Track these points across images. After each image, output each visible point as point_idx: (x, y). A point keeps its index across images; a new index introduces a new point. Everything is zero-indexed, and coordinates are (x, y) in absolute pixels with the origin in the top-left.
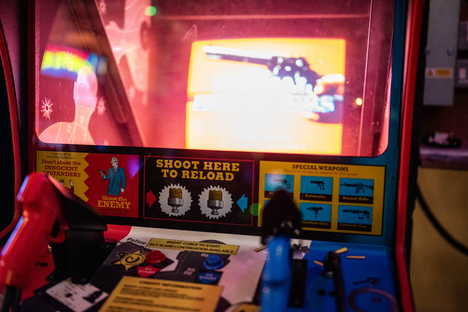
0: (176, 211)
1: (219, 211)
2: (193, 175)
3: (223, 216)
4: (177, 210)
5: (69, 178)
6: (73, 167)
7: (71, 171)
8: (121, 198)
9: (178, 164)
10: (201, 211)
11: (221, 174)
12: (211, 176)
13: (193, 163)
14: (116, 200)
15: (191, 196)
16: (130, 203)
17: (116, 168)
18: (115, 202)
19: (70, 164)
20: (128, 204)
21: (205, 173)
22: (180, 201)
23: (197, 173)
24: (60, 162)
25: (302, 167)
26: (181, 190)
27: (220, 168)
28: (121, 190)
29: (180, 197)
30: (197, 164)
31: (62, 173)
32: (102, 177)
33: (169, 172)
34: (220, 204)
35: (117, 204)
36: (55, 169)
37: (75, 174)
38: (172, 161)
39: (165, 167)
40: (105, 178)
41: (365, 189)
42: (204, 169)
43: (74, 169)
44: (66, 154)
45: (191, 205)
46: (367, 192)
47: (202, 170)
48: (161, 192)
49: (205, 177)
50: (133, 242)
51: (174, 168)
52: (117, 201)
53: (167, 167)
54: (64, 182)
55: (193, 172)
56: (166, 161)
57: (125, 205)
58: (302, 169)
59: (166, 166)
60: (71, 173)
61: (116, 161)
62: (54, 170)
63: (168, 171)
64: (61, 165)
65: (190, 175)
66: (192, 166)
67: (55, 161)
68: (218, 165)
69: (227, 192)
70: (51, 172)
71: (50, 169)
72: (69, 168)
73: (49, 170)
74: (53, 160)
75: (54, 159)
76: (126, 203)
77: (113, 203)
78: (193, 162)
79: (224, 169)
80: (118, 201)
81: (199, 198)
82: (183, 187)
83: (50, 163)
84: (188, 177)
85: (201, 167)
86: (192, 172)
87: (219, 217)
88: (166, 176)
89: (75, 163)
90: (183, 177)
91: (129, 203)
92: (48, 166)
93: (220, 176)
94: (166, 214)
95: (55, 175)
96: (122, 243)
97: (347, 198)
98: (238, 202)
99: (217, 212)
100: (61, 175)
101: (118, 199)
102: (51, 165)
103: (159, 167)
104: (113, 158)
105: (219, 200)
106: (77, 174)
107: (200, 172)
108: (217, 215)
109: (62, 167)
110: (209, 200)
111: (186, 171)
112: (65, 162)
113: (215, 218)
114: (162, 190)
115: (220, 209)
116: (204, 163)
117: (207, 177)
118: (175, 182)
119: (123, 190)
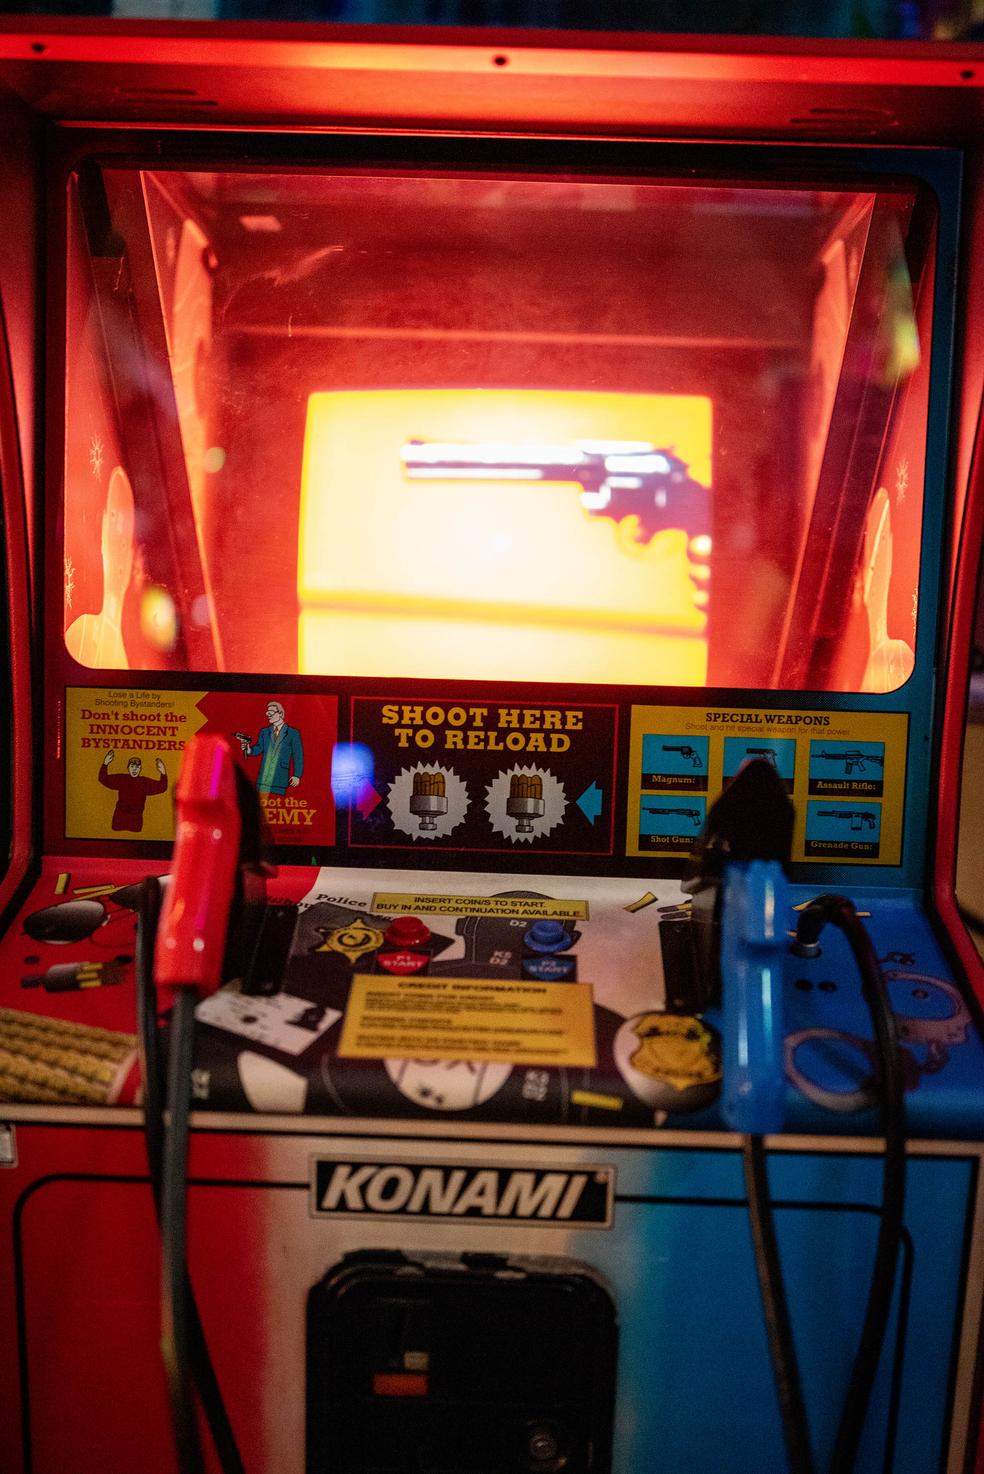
0: (431, 826)
1: (534, 822)
2: (472, 740)
3: (543, 834)
4: (433, 823)
5: (156, 753)
6: (165, 728)
7: (161, 737)
8: (291, 801)
9: (435, 716)
10: (492, 825)
11: (541, 736)
12: (516, 741)
13: (471, 713)
14: (279, 805)
15: (467, 790)
16: (315, 811)
17: (280, 728)
18: (275, 811)
19: (159, 720)
20: (309, 813)
21: (502, 735)
22: (440, 804)
23: (482, 737)
24: (130, 716)
25: (729, 718)
26: (443, 777)
27: (538, 723)
28: (291, 781)
29: (441, 793)
30: (482, 714)
31: (135, 741)
32: (243, 749)
33: (414, 734)
34: (536, 806)
35: (281, 815)
36: (116, 732)
37: (170, 745)
38: (421, 708)
39: (403, 722)
40: (249, 751)
41: (866, 763)
42: (500, 725)
43: (169, 732)
44: (147, 696)
45: (466, 812)
46: (870, 771)
47: (495, 728)
49: (502, 744)
50: (334, 903)
51: (426, 726)
52: (280, 808)
53: (409, 722)
54: (140, 764)
55: (471, 734)
56: (406, 709)
57: (302, 817)
58: (728, 721)
59: (406, 721)
60: (159, 742)
61: (278, 711)
62: (114, 736)
63: (410, 732)
64: (133, 724)
65: (466, 740)
66: (471, 719)
67: (116, 714)
68: (532, 715)
69: (555, 778)
70: (105, 739)
71: (104, 732)
72: (155, 731)
73: (100, 736)
74: (112, 712)
75: (115, 709)
76: (305, 812)
77: (271, 813)
78: (472, 711)
79: (548, 726)
80: (283, 806)
81: (487, 793)
82: (448, 770)
83: (104, 718)
84: (460, 746)
85: (490, 722)
86: (469, 733)
87: (536, 837)
88: (407, 745)
89: (172, 717)
90: (447, 746)
91: (313, 812)
92: (99, 726)
93: (537, 741)
94: (405, 834)
95: (116, 747)
96: (309, 906)
97: (826, 786)
98: (578, 802)
99: (529, 826)
100: (134, 748)
101: (283, 803)
102: (106, 722)
103: (387, 724)
104: (271, 703)
105: (535, 798)
106: (175, 743)
107: (489, 733)
108: (529, 834)
109: (136, 727)
110: (510, 797)
111: (455, 732)
112: (145, 716)
113: (526, 840)
114: (397, 777)
115: (536, 817)
116: (500, 711)
117: (505, 745)
118: (427, 757)
119: (296, 781)
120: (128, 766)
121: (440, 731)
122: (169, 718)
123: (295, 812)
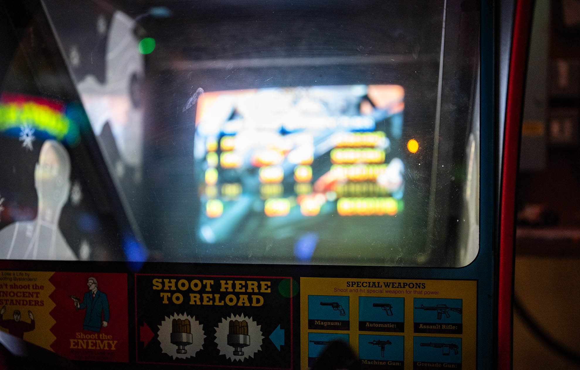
0: (183, 351)
1: (244, 349)
2: (205, 299)
3: (250, 357)
4: (184, 349)
5: (27, 307)
6: (33, 293)
7: (31, 299)
8: (103, 336)
9: (183, 285)
10: (219, 351)
11: (246, 297)
12: (231, 300)
13: (204, 283)
14: (97, 338)
15: (203, 329)
16: (117, 342)
17: (95, 293)
18: (94, 341)
19: (29, 288)
20: (113, 343)
21: (223, 296)
22: (188, 338)
23: (211, 297)
24: (13, 286)
25: (361, 284)
26: (189, 321)
27: (244, 289)
28: (103, 324)
29: (188, 332)
30: (211, 283)
31: (16, 301)
32: (75, 305)
33: (172, 295)
34: (245, 340)
35: (98, 343)
36: (7, 296)
37: (35, 303)
38: (175, 280)
40: (79, 306)
41: (450, 312)
42: (221, 290)
43: (35, 295)
44: (22, 275)
45: (203, 343)
46: (453, 318)
47: (218, 292)
48: (161, 325)
49: (223, 302)
51: (178, 291)
52: (97, 339)
53: (168, 289)
54: (20, 314)
55: (205, 296)
56: (167, 281)
57: (109, 345)
58: (360, 286)
59: (166, 288)
60: (30, 301)
61: (94, 283)
63: (169, 295)
64: (15, 291)
65: (202, 299)
66: (204, 286)
67: (6, 285)
68: (240, 284)
69: (255, 322)
72: (27, 295)
74: (4, 283)
75: (6, 282)
77: (92, 342)
78: (205, 282)
79: (250, 290)
80: (99, 339)
81: (215, 331)
82: (192, 317)
84: (199, 303)
85: (216, 288)
86: (203, 295)
87: (245, 358)
88: (167, 302)
89: (36, 286)
90: (191, 303)
91: (115, 342)
93: (244, 300)
94: (169, 356)
97: (425, 327)
98: (270, 337)
99: (241, 351)
100: (16, 304)
101: (99, 337)
103: (156, 290)
104: (90, 278)
105: (244, 334)
106: (38, 302)
107: (215, 295)
108: (242, 356)
109: (17, 293)
110: (229, 334)
111: (195, 295)
112: (22, 286)
113: (240, 360)
114: (163, 322)
115: (245, 346)
116: (221, 281)
117: (225, 302)
118: (180, 310)
119: (105, 324)
120: (13, 315)
121: (186, 294)
122: (34, 287)
123: (106, 342)
